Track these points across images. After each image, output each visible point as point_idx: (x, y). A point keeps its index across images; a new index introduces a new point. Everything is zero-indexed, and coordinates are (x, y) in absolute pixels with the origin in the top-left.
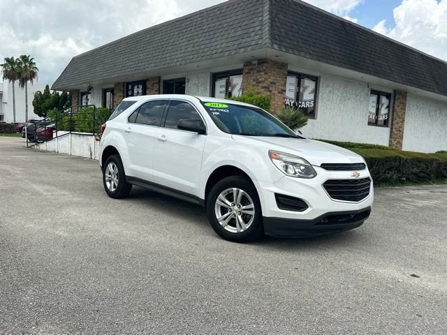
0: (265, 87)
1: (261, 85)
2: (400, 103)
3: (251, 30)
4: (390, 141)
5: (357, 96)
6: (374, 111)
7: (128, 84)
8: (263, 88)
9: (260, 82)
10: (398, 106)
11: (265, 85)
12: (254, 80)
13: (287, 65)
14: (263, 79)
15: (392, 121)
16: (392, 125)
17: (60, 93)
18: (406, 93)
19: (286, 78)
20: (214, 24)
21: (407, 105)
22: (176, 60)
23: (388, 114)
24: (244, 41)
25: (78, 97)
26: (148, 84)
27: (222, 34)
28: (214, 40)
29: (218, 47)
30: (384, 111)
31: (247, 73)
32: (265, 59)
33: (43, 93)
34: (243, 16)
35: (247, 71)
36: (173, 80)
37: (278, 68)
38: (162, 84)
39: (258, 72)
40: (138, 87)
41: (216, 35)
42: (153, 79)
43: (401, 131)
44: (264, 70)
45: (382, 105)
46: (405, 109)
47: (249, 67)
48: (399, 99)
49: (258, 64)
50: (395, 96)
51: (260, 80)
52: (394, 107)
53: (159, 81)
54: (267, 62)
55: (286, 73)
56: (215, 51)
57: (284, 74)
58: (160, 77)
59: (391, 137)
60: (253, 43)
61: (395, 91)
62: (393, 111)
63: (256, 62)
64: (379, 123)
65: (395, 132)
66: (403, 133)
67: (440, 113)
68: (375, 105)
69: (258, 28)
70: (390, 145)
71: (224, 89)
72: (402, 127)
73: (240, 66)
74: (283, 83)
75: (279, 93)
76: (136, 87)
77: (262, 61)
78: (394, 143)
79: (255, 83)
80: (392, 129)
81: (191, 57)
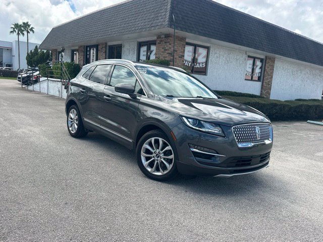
0: (169, 54)
1: (167, 52)
2: (270, 65)
3: (159, 15)
4: (261, 91)
5: (237, 60)
6: (250, 70)
7: (87, 47)
8: (168, 53)
9: (166, 50)
10: (268, 67)
11: (169, 52)
12: (163, 48)
13: (185, 38)
14: (168, 48)
15: (263, 77)
16: (263, 80)
17: (45, 51)
18: (275, 58)
19: (185, 47)
20: (139, 9)
21: (275, 67)
22: (114, 33)
23: (261, 73)
24: (155, 22)
25: (56, 54)
26: (100, 47)
27: (142, 16)
28: (137, 20)
29: (139, 25)
30: (258, 70)
31: (159, 43)
32: (170, 34)
33: (33, 51)
34: (156, 4)
35: (158, 42)
36: (114, 45)
37: (179, 40)
38: (108, 48)
39: (165, 43)
40: (93, 50)
41: (139, 17)
42: (102, 44)
43: (270, 84)
44: (169, 42)
45: (257, 66)
46: (273, 70)
47: (160, 39)
48: (269, 62)
49: (165, 37)
50: (266, 61)
51: (166, 48)
52: (265, 68)
53: (106, 46)
54: (171, 37)
55: (185, 44)
56: (137, 28)
57: (183, 45)
58: (106, 43)
59: (262, 88)
60: (160, 24)
61: (266, 57)
62: (264, 71)
63: (163, 36)
64: (254, 79)
65: (265, 85)
66: (271, 86)
67: (301, 72)
68: (251, 66)
69: (164, 13)
70: (261, 94)
71: (145, 53)
72: (271, 82)
73: (155, 38)
74: (182, 50)
75: (179, 57)
76: (92, 49)
77: (167, 36)
78: (264, 92)
79: (163, 50)
80: (263, 83)
81: (123, 31)
